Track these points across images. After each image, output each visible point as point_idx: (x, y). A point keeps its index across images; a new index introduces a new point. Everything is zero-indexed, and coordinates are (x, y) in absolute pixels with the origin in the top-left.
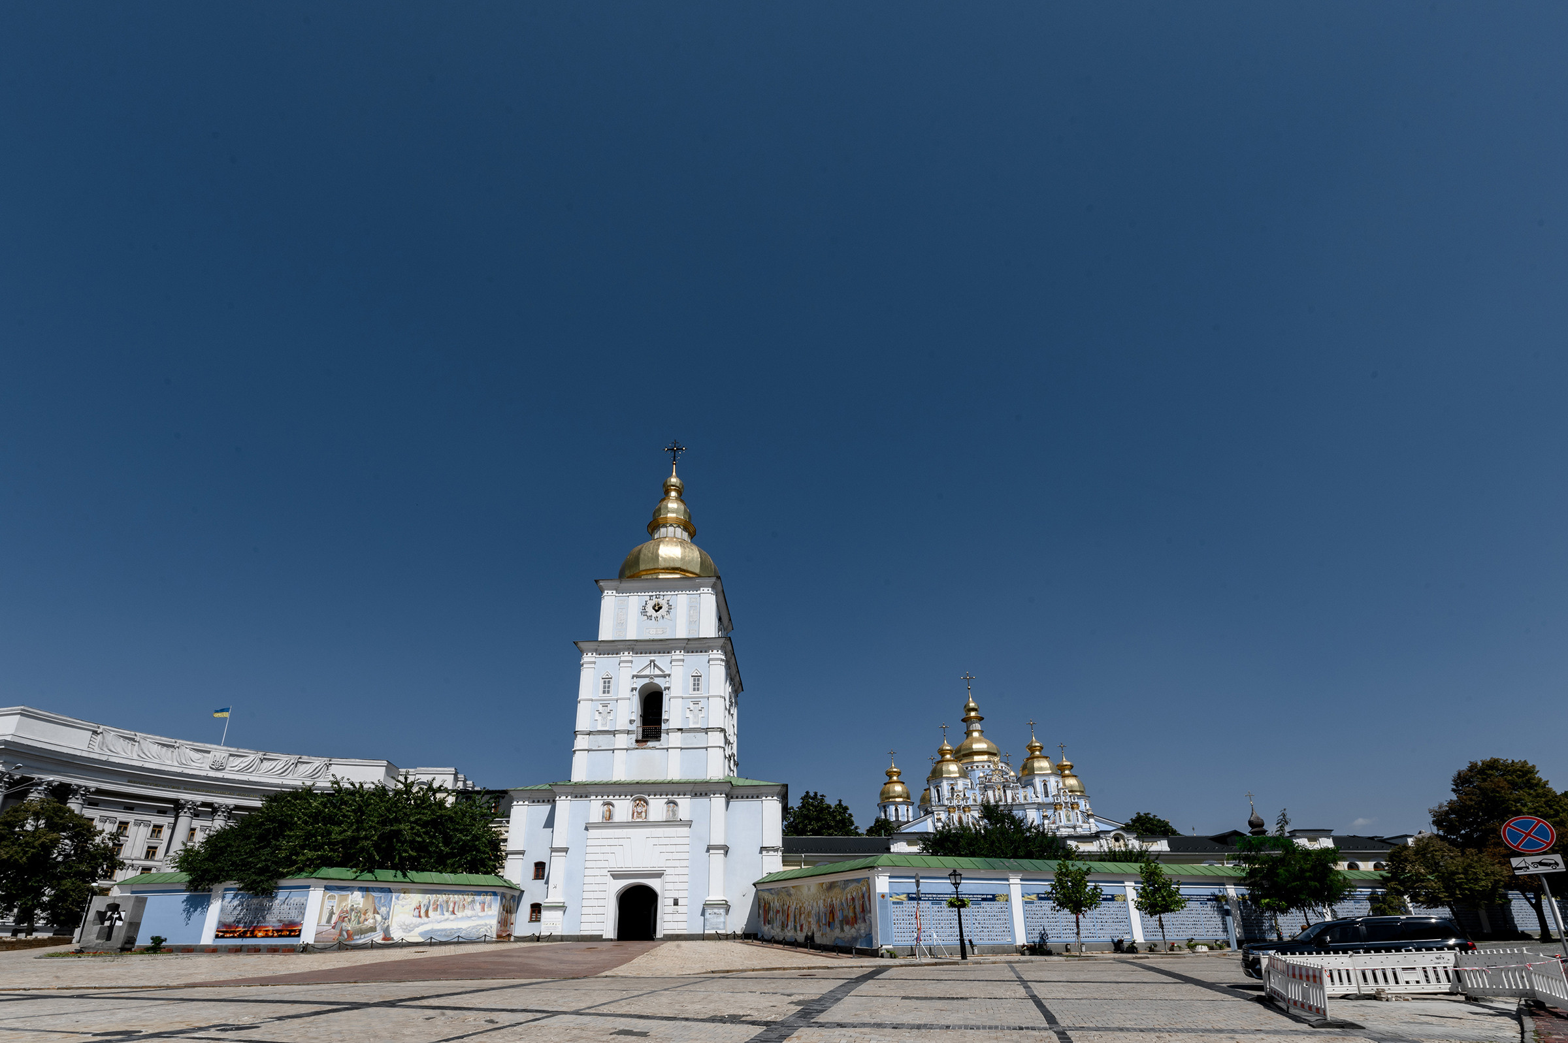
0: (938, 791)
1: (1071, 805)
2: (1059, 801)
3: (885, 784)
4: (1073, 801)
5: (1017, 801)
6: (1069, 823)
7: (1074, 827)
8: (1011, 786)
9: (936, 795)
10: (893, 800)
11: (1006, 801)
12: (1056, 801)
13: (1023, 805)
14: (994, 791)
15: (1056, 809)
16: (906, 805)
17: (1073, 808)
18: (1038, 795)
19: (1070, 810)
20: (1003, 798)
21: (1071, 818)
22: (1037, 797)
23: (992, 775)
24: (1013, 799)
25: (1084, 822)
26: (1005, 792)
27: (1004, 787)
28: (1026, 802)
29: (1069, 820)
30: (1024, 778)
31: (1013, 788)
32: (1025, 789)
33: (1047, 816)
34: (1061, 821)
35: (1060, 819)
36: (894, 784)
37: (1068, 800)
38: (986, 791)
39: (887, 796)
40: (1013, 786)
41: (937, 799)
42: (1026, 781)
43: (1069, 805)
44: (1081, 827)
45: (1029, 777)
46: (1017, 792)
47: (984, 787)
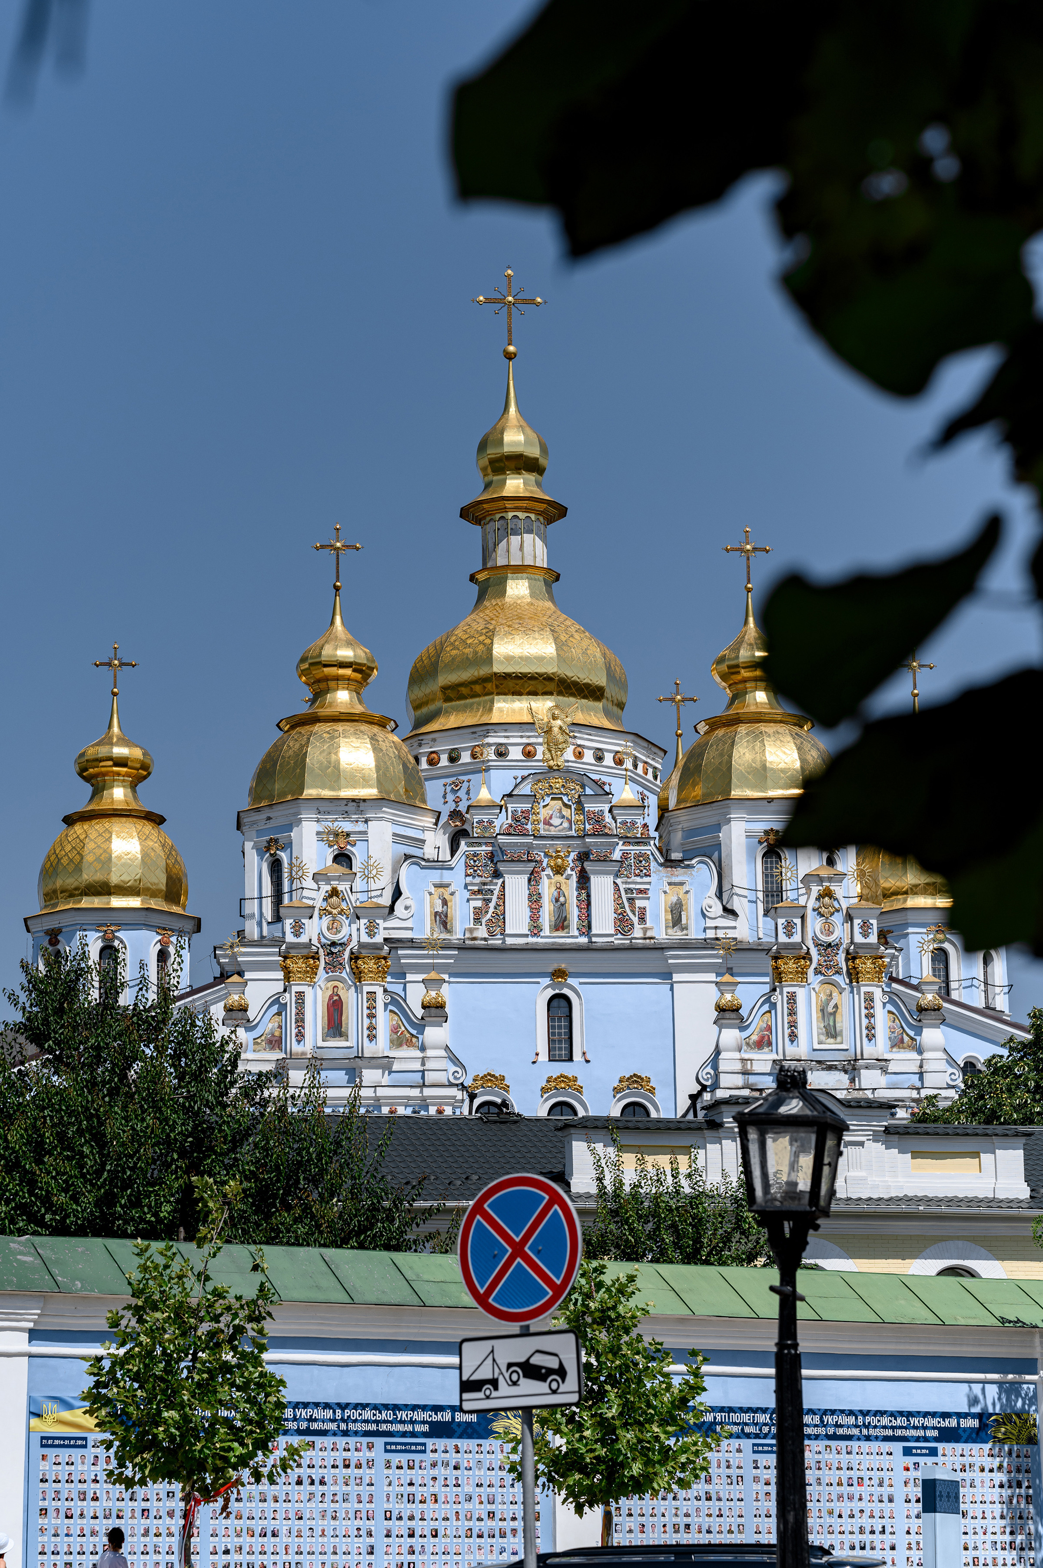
0: (276, 867)
1: (851, 957)
2: (797, 938)
3: (69, 821)
4: (859, 939)
5: (638, 932)
6: (830, 1044)
7: (852, 1068)
8: (617, 855)
9: (268, 889)
10: (96, 902)
11: (587, 927)
12: (783, 938)
13: (661, 948)
14: (533, 879)
15: (778, 976)
16: (160, 929)
17: (854, 975)
18: (737, 904)
19: (842, 980)
20: (574, 914)
21: (844, 1022)
22: (729, 912)
23: (533, 798)
24: (623, 924)
25: (897, 1043)
26: (584, 881)
27: (583, 857)
28: (677, 934)
29: (832, 1033)
30: (683, 820)
31: (621, 868)
32: (679, 875)
33: (736, 1009)
34: (793, 1037)
35: (793, 1025)
36: (106, 823)
37: (840, 932)
38: (497, 874)
39: (71, 882)
40: (625, 856)
41: (268, 905)
42: (690, 833)
43: (841, 957)
44: (882, 1064)
45: (705, 817)
46: (638, 883)
47: (491, 857)
